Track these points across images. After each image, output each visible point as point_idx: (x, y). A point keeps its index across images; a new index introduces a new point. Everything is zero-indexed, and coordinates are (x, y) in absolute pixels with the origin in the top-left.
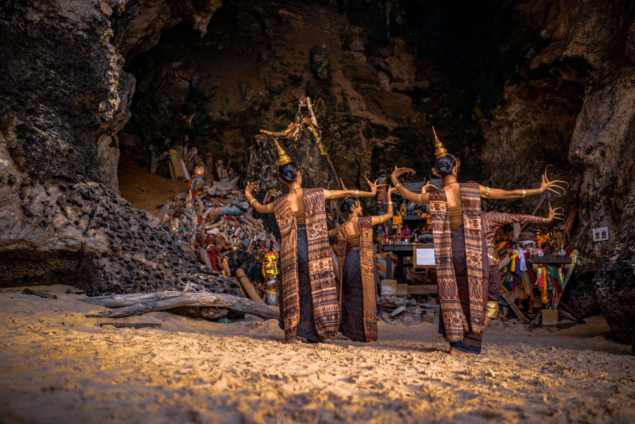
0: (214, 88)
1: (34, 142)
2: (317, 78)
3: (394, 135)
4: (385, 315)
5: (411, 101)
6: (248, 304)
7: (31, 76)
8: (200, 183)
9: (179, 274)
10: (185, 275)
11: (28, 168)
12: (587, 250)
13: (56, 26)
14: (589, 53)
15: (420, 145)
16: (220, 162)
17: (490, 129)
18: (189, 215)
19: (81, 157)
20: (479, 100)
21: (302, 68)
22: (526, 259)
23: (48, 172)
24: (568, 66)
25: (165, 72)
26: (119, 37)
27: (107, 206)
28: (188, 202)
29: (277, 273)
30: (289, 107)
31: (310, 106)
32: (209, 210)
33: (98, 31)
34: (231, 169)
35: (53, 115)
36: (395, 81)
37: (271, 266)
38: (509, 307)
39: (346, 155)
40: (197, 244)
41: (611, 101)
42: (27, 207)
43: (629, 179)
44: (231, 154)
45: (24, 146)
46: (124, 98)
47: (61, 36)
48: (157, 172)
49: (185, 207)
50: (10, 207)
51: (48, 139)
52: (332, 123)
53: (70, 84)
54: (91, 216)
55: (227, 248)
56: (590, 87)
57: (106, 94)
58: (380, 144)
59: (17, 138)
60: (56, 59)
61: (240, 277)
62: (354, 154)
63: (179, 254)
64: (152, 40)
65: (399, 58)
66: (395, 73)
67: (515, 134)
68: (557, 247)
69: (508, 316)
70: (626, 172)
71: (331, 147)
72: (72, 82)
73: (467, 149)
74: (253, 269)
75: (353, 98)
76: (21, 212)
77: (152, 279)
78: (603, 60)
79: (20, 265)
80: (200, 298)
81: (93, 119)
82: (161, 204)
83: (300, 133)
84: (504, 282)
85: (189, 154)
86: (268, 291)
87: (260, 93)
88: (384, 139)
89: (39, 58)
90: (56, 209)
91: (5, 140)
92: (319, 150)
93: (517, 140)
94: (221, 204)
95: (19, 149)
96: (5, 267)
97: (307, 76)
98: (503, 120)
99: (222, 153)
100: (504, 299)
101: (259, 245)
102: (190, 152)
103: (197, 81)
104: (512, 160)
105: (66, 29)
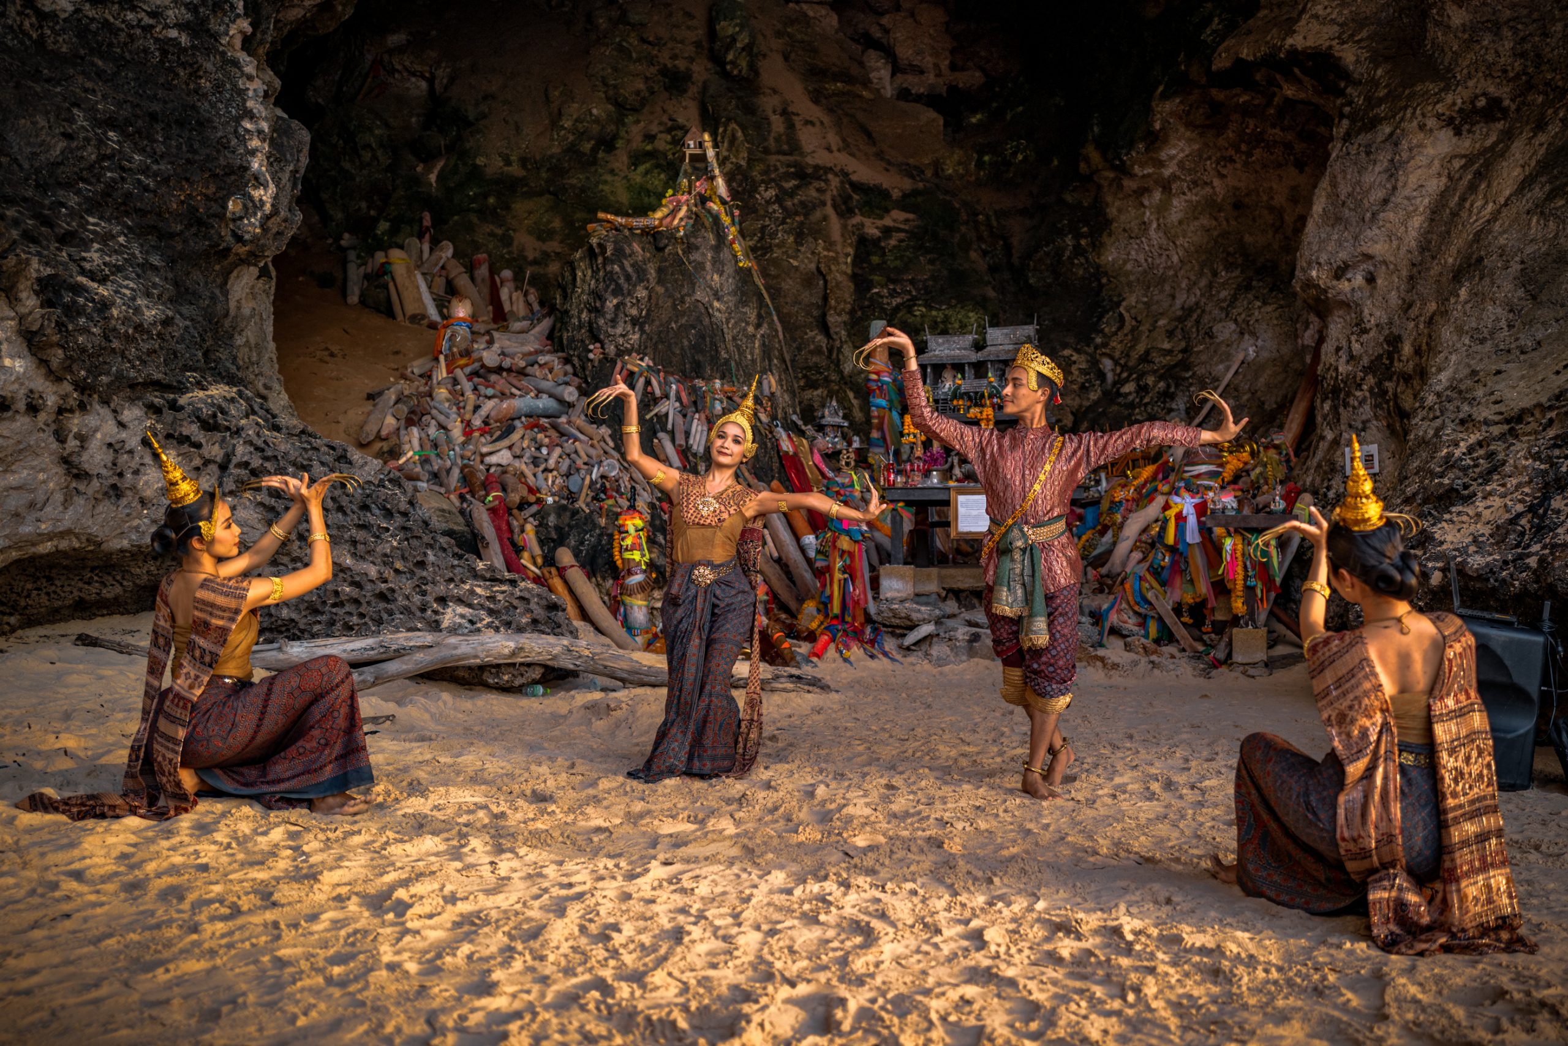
0: (485, 98)
1: (80, 311)
2: (725, 75)
3: (904, 209)
4: (890, 644)
5: (941, 122)
6: (587, 653)
7: (62, 152)
8: (464, 338)
9: (428, 588)
10: (441, 589)
11: (71, 372)
12: (1331, 494)
13: (112, 20)
14: (1343, 43)
15: (963, 229)
16: (507, 274)
17: (1120, 196)
18: (441, 418)
19: (192, 330)
20: (1096, 129)
21: (690, 50)
22: (1198, 518)
23: (119, 376)
24: (1296, 71)
25: (369, 57)
26: (264, 33)
27: (259, 443)
28: (439, 383)
29: (647, 558)
30: (662, 143)
31: (711, 153)
32: (488, 406)
33: (213, 25)
34: (532, 290)
35: (121, 239)
36: (904, 72)
37: (633, 544)
38: (1160, 619)
39: (795, 258)
40: (464, 491)
41: (1392, 161)
42: (75, 459)
43: (1427, 344)
44: (531, 255)
45: (60, 325)
46: (284, 181)
47: (125, 44)
48: (363, 302)
49: (430, 395)
50: (35, 463)
51: (113, 304)
52: (763, 181)
53: (157, 162)
54: (223, 467)
55: (532, 499)
56: (1345, 123)
57: (242, 177)
58: (872, 230)
59: (42, 307)
60: (119, 104)
61: (564, 568)
62: (813, 253)
63: (427, 539)
64: (340, 8)
65: (912, 15)
66: (905, 53)
67: (1178, 207)
68: (1267, 483)
69: (1157, 641)
70: (1421, 326)
71: (761, 239)
72: (162, 157)
73: (1069, 240)
74: (594, 548)
75: (808, 123)
76: (60, 470)
77: (368, 603)
78: (1375, 60)
79: (63, 578)
80: (480, 648)
81: (216, 237)
82: (377, 390)
83: (689, 218)
84: (1151, 566)
85: (434, 257)
86: (628, 600)
87: (595, 111)
88: (881, 218)
89: (78, 106)
90: (142, 458)
91: (13, 314)
92: (735, 256)
93: (1180, 222)
94: (514, 390)
95: (48, 331)
96: (29, 586)
97: (701, 70)
98: (1149, 175)
99: (509, 253)
100: (1150, 604)
101: (604, 490)
102: (437, 253)
103: (445, 81)
104: (1169, 268)
105: (138, 26)
